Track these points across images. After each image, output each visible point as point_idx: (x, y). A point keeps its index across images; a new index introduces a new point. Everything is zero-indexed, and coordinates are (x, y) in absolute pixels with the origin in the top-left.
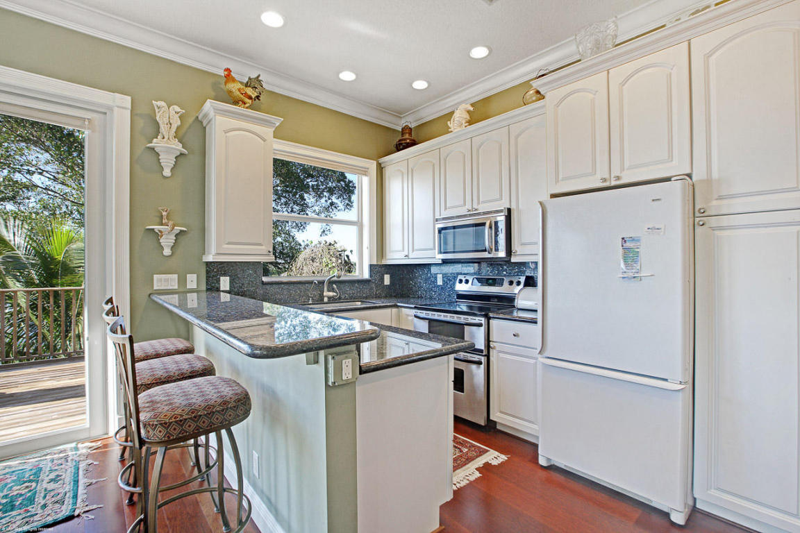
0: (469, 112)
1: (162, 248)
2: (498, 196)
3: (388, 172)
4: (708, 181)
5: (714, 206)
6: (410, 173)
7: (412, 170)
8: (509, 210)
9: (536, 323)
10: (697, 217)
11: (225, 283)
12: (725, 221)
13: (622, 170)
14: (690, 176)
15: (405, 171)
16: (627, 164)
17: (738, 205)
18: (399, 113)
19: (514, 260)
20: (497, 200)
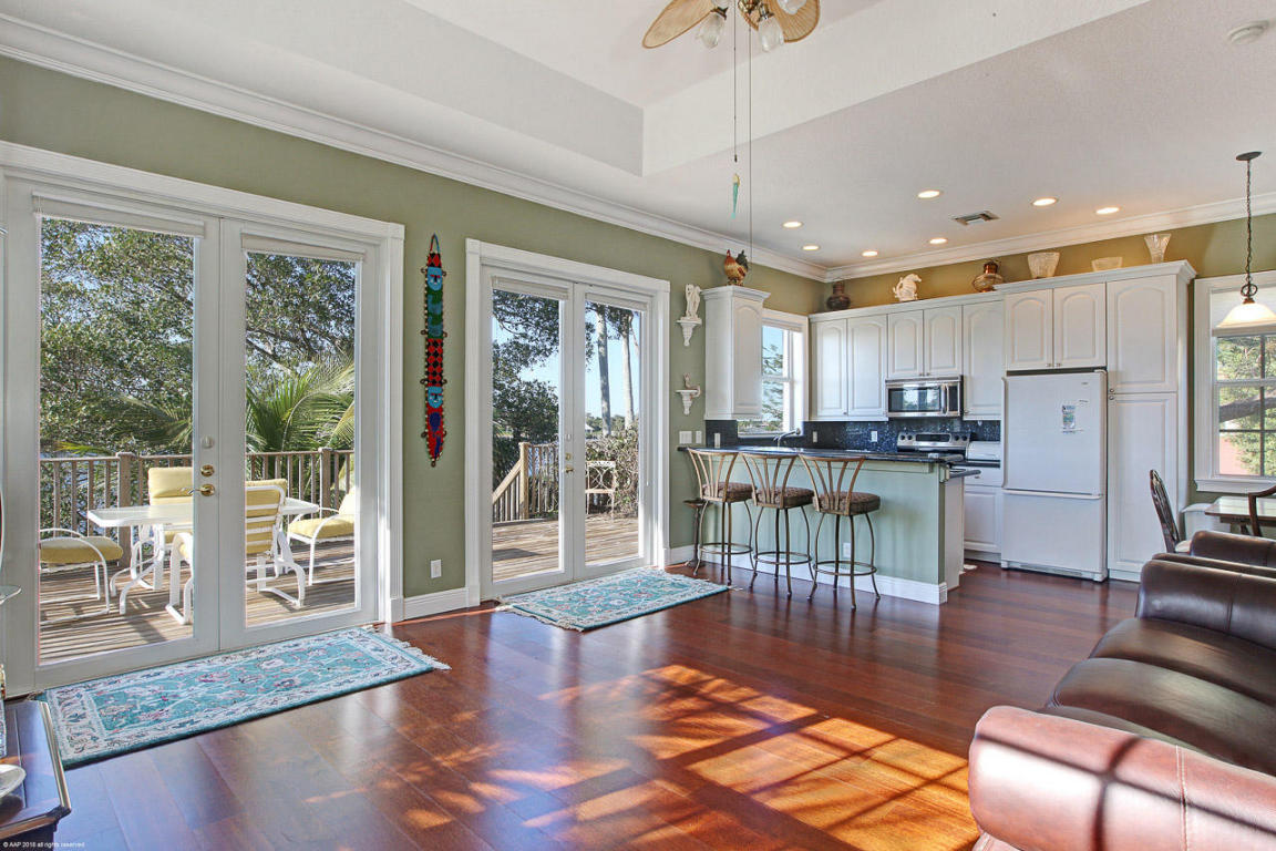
0: (916, 282)
1: (683, 407)
2: (951, 365)
3: (820, 328)
4: (1116, 373)
5: (1119, 388)
6: (850, 332)
7: (853, 330)
8: (962, 377)
9: (998, 466)
10: (1108, 394)
11: (717, 437)
12: (1125, 397)
13: (1062, 359)
14: (1105, 368)
15: (843, 329)
16: (1065, 356)
17: (1135, 388)
18: (827, 266)
19: (965, 419)
20: (949, 367)
